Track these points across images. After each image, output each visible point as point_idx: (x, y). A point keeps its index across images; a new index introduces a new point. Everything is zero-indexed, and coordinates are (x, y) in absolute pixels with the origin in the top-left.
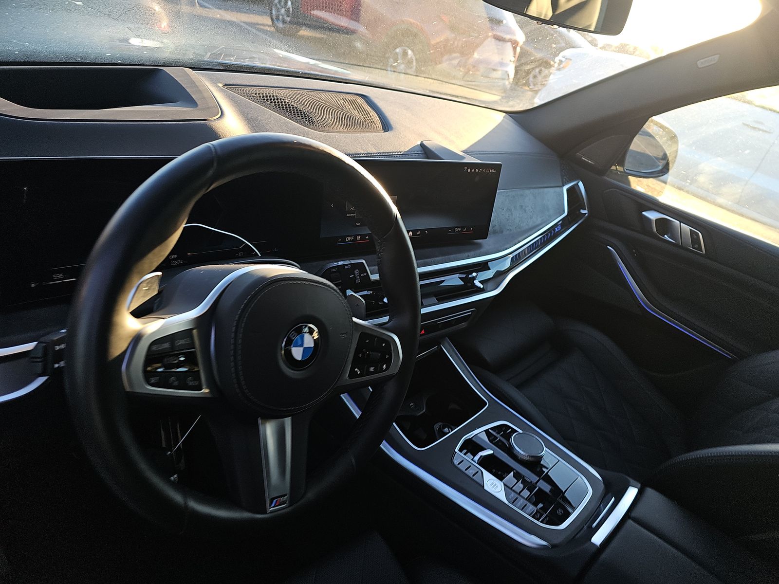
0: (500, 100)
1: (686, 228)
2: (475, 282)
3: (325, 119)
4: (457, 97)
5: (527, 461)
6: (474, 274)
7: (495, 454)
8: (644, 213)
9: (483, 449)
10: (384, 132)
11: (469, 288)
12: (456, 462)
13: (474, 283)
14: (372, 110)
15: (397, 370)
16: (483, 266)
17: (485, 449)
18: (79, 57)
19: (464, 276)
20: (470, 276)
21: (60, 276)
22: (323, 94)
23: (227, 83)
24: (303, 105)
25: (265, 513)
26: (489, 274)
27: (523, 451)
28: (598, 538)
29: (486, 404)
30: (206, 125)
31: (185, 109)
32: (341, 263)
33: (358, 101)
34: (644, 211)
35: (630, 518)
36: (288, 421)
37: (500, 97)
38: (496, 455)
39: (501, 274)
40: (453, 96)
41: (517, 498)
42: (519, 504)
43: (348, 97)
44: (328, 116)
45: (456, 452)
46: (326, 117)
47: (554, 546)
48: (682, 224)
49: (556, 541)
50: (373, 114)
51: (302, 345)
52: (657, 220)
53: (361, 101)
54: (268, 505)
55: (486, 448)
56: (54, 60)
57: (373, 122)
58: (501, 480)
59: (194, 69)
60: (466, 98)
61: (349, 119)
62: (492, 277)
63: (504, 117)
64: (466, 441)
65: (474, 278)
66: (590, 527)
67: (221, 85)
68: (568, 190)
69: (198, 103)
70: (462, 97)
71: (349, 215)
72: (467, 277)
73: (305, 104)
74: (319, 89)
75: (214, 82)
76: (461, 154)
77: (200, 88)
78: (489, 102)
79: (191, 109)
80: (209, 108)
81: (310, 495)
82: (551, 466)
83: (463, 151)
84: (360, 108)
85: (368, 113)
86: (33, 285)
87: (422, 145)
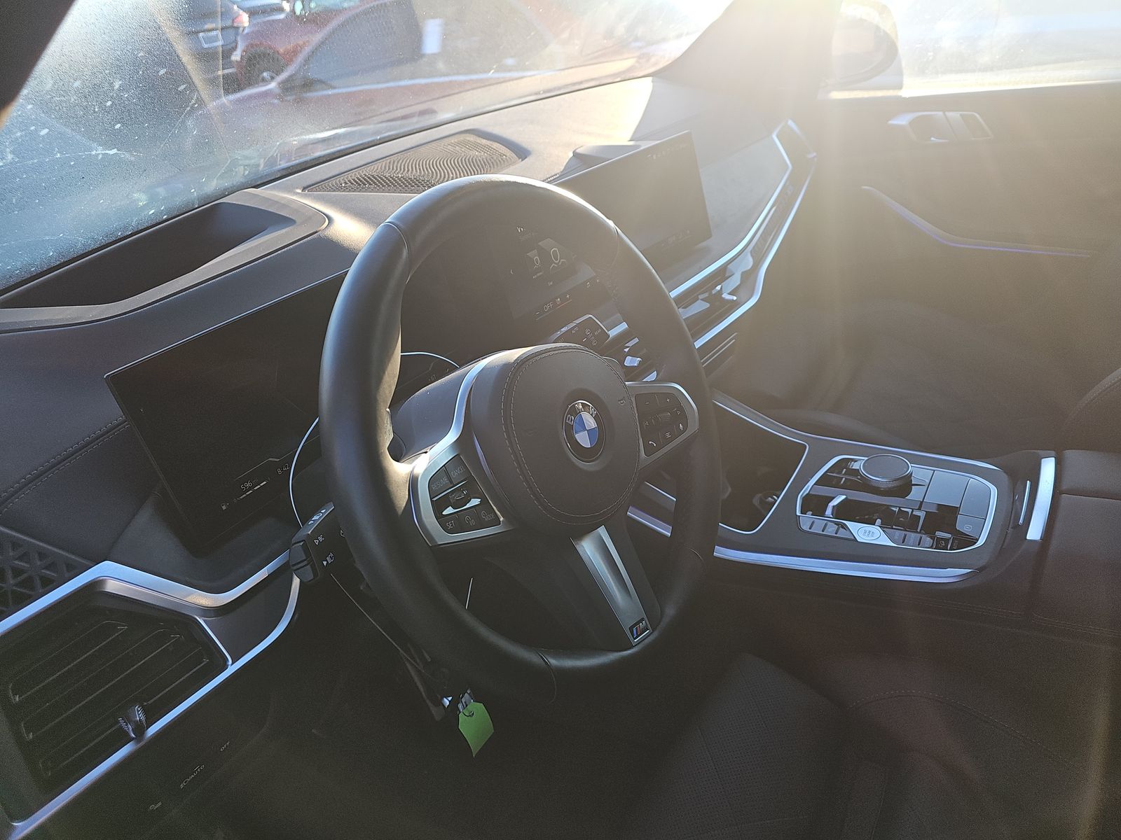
0: (637, 62)
1: (954, 115)
2: (723, 296)
3: (445, 175)
4: (581, 83)
5: (894, 487)
6: (718, 288)
7: (849, 498)
8: (890, 122)
9: (832, 499)
10: (522, 160)
11: (721, 308)
12: (805, 527)
13: (724, 299)
14: (491, 142)
15: (697, 427)
16: (722, 275)
17: (834, 498)
18: (118, 230)
19: (706, 295)
20: (714, 292)
21: (248, 485)
22: (422, 149)
23: (305, 185)
24: (408, 171)
25: (632, 647)
26: (735, 281)
27: (882, 478)
28: (1035, 532)
29: (806, 447)
30: (320, 238)
31: (284, 231)
32: (564, 329)
33: (468, 138)
34: (890, 120)
35: (1062, 493)
36: (602, 531)
37: (635, 60)
38: (852, 498)
39: (749, 276)
40: (574, 84)
41: (905, 535)
42: (912, 541)
43: (453, 140)
44: (446, 171)
45: (799, 516)
46: (444, 172)
47: (981, 569)
48: (947, 113)
49: (982, 563)
50: (496, 145)
51: (584, 429)
52: (911, 123)
53: (471, 138)
54: (631, 638)
55: (833, 496)
56: (93, 247)
57: (502, 155)
58: (874, 524)
59: (257, 187)
60: (592, 80)
61: (472, 164)
62: (739, 283)
63: (653, 82)
64: (805, 499)
65: (720, 292)
66: (1016, 526)
67: (299, 191)
68: (778, 137)
69: (294, 218)
70: (587, 81)
71: (536, 276)
72: (710, 294)
73: (410, 169)
74: (413, 145)
75: (290, 190)
76: (632, 143)
77: (282, 202)
78: (624, 72)
79: (291, 228)
80: (310, 218)
81: (670, 611)
82: (928, 481)
83: (630, 141)
84: (476, 146)
85: (489, 147)
86: (224, 508)
87: (576, 155)
